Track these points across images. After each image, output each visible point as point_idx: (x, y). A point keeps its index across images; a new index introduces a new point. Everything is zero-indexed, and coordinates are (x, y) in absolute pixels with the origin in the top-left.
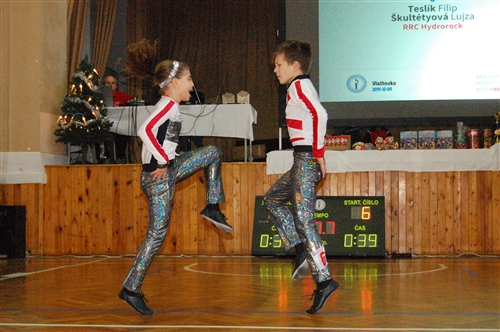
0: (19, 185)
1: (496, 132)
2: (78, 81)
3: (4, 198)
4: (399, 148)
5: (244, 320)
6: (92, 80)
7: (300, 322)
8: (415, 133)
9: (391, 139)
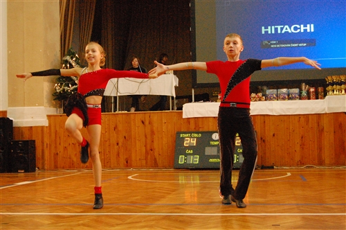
0: (31, 127)
1: (327, 89)
2: (66, 62)
3: (22, 135)
4: (266, 100)
5: (144, 210)
6: (75, 61)
7: (176, 211)
8: (275, 90)
9: (260, 95)
